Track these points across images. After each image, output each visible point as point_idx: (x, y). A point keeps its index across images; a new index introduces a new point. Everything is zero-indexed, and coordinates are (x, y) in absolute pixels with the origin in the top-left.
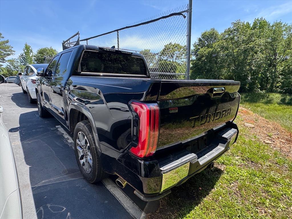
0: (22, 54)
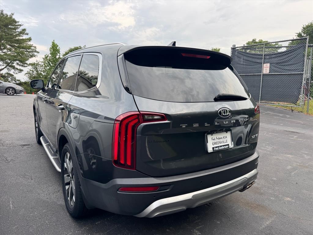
0: (47, 55)
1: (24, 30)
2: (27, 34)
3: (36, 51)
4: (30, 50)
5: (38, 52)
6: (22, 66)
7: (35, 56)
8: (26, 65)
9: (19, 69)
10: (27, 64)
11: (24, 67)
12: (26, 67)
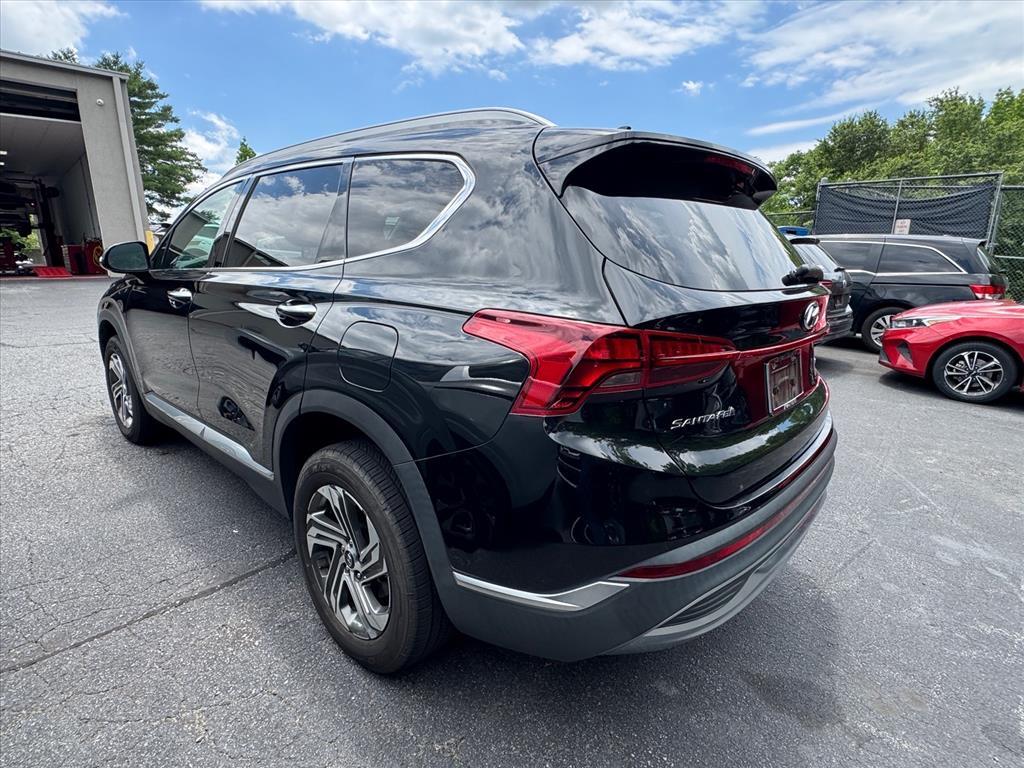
1: (167, 109)
2: (177, 121)
3: (200, 167)
4: (184, 163)
5: (206, 170)
6: (168, 204)
7: (195, 179)
8: (175, 202)
9: (160, 211)
10: (178, 199)
11: (173, 206)
12: (177, 206)
